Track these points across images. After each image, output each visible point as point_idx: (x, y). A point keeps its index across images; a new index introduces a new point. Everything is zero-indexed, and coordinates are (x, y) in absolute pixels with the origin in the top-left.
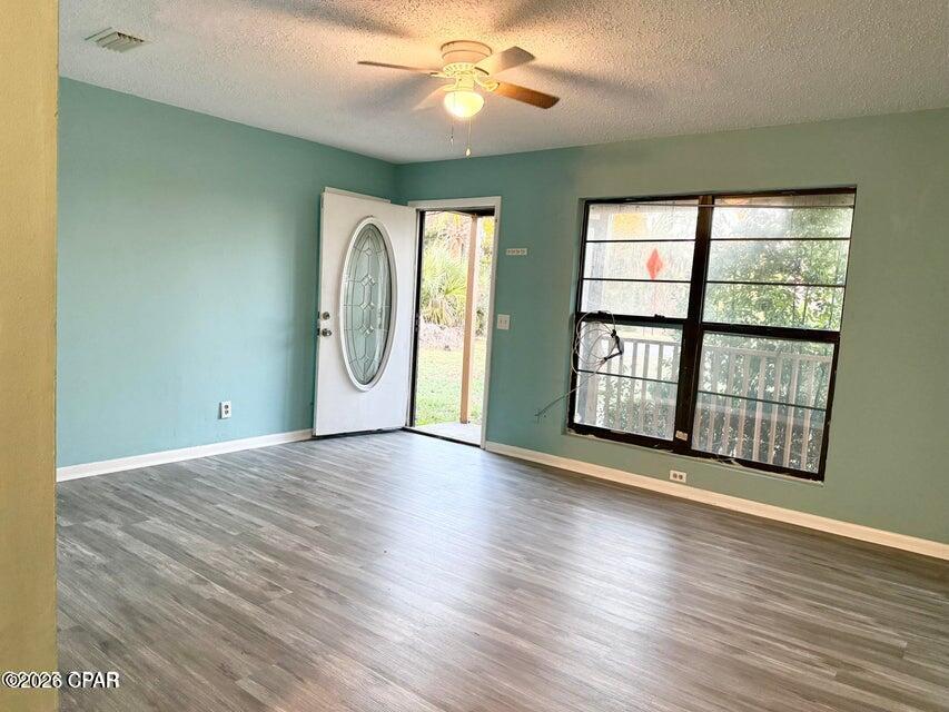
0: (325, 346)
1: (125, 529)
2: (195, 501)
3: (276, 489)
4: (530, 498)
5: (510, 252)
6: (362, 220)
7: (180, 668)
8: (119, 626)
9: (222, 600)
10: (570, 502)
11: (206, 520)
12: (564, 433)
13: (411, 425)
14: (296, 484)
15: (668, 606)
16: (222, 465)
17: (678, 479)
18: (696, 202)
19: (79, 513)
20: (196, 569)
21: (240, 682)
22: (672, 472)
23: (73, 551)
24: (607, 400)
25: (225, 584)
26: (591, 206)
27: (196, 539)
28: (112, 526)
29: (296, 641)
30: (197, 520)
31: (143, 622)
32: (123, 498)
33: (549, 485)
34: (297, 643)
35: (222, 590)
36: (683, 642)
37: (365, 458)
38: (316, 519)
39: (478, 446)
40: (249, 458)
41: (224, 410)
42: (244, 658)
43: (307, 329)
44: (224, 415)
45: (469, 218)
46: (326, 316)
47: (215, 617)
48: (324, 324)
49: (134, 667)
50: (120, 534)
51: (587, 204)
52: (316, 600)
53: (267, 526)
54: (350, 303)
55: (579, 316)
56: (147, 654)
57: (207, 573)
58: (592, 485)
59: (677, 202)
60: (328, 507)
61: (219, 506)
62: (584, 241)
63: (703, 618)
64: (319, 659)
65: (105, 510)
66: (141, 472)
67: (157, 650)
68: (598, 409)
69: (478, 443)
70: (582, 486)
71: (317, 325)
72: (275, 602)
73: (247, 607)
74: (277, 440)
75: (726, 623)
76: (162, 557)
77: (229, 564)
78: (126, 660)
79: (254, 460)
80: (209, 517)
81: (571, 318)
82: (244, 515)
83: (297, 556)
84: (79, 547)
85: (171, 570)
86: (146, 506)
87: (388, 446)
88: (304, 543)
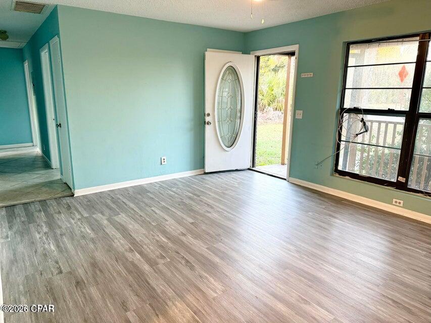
0: (208, 129)
1: (108, 220)
2: (143, 205)
3: (180, 200)
4: (307, 212)
5: (303, 76)
6: (225, 65)
7: (104, 300)
8: (87, 273)
9: (136, 262)
10: (330, 215)
11: (145, 216)
12: (332, 175)
13: (253, 167)
14: (190, 198)
15: (377, 289)
16: (161, 186)
17: (398, 204)
18: (418, 38)
19: (93, 210)
20: (131, 243)
21: (128, 313)
22: (394, 200)
23: (83, 230)
24: (362, 154)
25: (141, 253)
26: (351, 46)
27: (137, 226)
28: (104, 218)
29: (163, 291)
30: (141, 216)
31: (98, 272)
32: (114, 203)
33: (321, 204)
34: (163, 292)
35: (138, 256)
36: (382, 317)
37: (226, 184)
38: (194, 218)
39: (285, 179)
40: (173, 183)
41: (163, 161)
42: (135, 298)
43: (200, 122)
44: (163, 163)
45: (286, 57)
46: (209, 115)
47: (130, 272)
48: (207, 119)
49: (85, 298)
50: (105, 222)
51: (348, 45)
52: (180, 266)
53: (171, 221)
54: (220, 108)
55: (342, 110)
56: (93, 291)
57: (136, 246)
58: (346, 205)
59: (405, 39)
60: (201, 211)
61: (153, 208)
62: (346, 66)
63: (398, 301)
64: (170, 303)
65: (104, 208)
66: (126, 189)
67: (99, 289)
68: (357, 159)
69: (285, 178)
70: (339, 206)
71: (204, 119)
72: (160, 266)
73: (146, 267)
74: (188, 174)
75: (414, 306)
76: (118, 235)
77: (147, 241)
78: (83, 293)
79: (175, 184)
80: (146, 214)
81: (338, 111)
82: (162, 214)
83: (179, 239)
84: (86, 228)
85: (120, 244)
86: (122, 207)
87: (239, 178)
88: (184, 231)
